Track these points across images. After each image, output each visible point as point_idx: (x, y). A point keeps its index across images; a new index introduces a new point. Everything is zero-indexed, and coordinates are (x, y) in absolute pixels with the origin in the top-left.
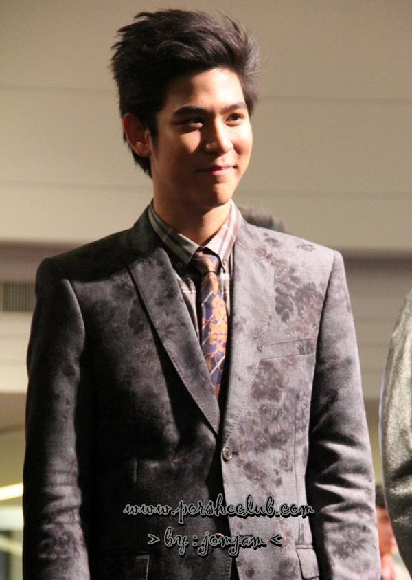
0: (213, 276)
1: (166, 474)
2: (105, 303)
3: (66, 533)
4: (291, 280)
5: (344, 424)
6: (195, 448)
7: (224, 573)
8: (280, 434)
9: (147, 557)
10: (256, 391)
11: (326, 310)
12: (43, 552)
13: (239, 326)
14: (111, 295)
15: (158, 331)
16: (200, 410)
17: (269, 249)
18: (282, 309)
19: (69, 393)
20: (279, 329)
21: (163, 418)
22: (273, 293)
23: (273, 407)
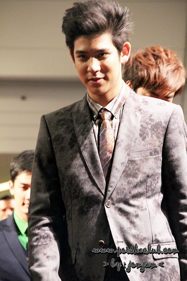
8: (137, 194)
10: (126, 174)
13: (119, 144)
20: (140, 145)
22: (139, 127)
23: (134, 181)
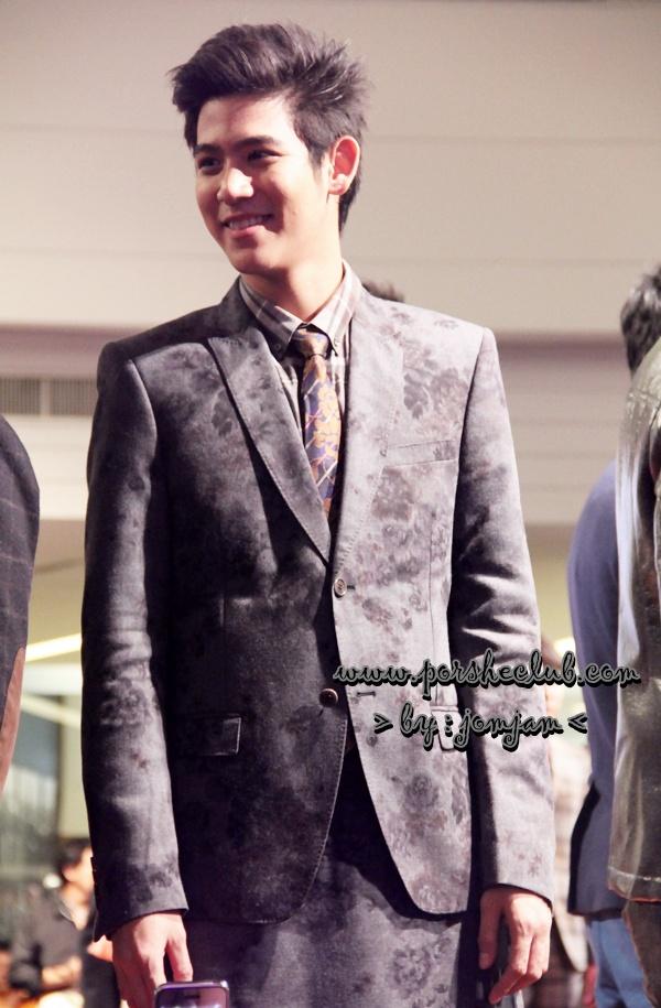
0: (319, 361)
1: (261, 613)
2: (182, 397)
3: (136, 692)
4: (426, 365)
5: (499, 550)
6: (297, 579)
7: (337, 740)
8: (409, 562)
9: (238, 721)
10: (379, 507)
11: (472, 402)
12: (104, 717)
13: (356, 424)
14: (191, 386)
15: (250, 431)
16: (305, 532)
17: (397, 327)
18: (413, 402)
19: (138, 513)
20: (409, 428)
21: (257, 542)
22: (401, 382)
23: (401, 528)
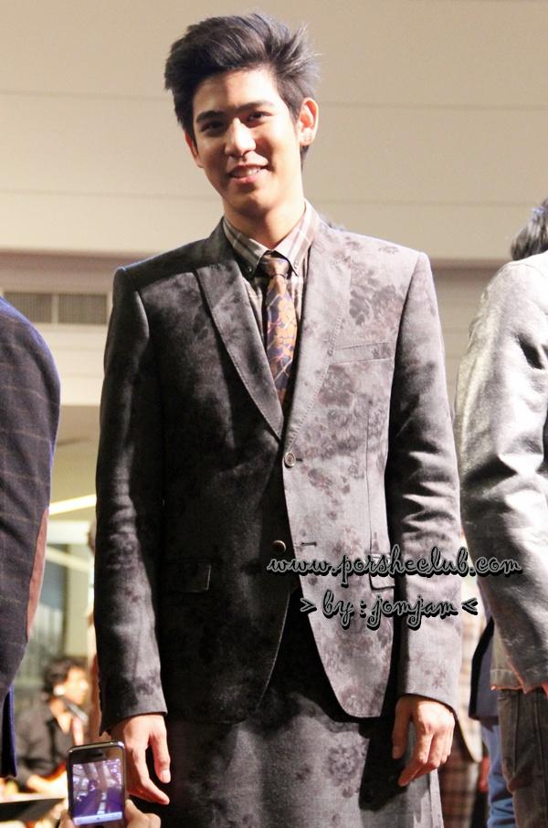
0: (281, 280)
4: (369, 283)
8: (349, 440)
9: (209, 565)
12: (107, 563)
15: (222, 336)
16: (263, 416)
17: (349, 252)
22: (348, 296)
23: (343, 413)
